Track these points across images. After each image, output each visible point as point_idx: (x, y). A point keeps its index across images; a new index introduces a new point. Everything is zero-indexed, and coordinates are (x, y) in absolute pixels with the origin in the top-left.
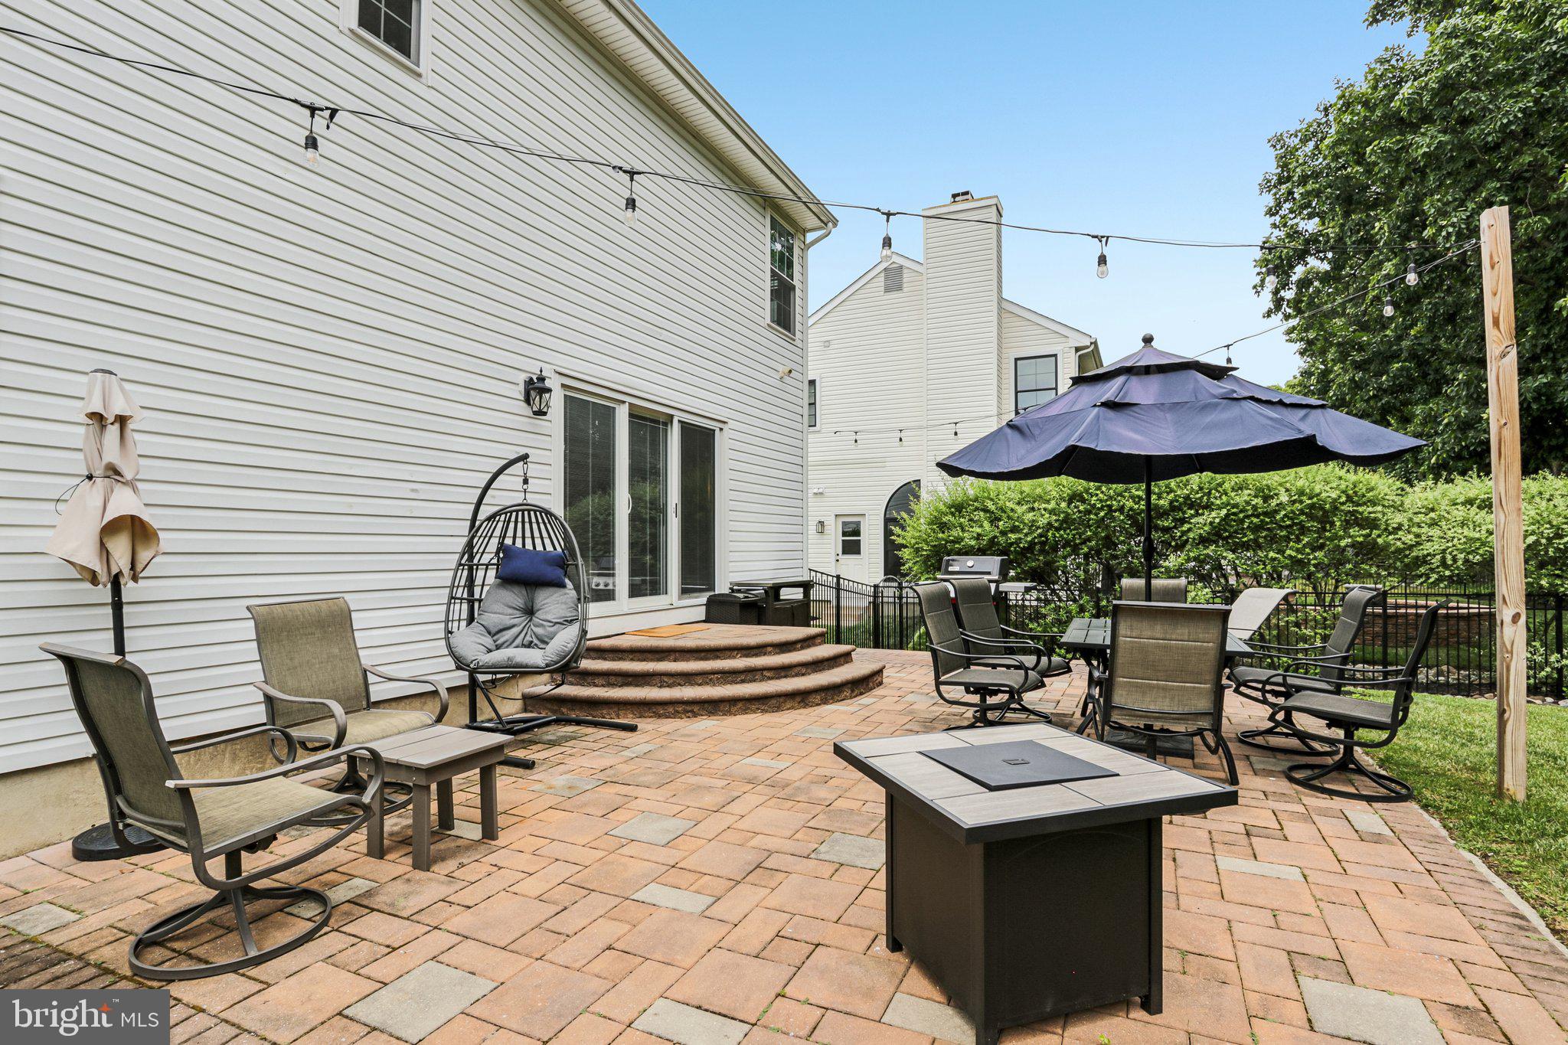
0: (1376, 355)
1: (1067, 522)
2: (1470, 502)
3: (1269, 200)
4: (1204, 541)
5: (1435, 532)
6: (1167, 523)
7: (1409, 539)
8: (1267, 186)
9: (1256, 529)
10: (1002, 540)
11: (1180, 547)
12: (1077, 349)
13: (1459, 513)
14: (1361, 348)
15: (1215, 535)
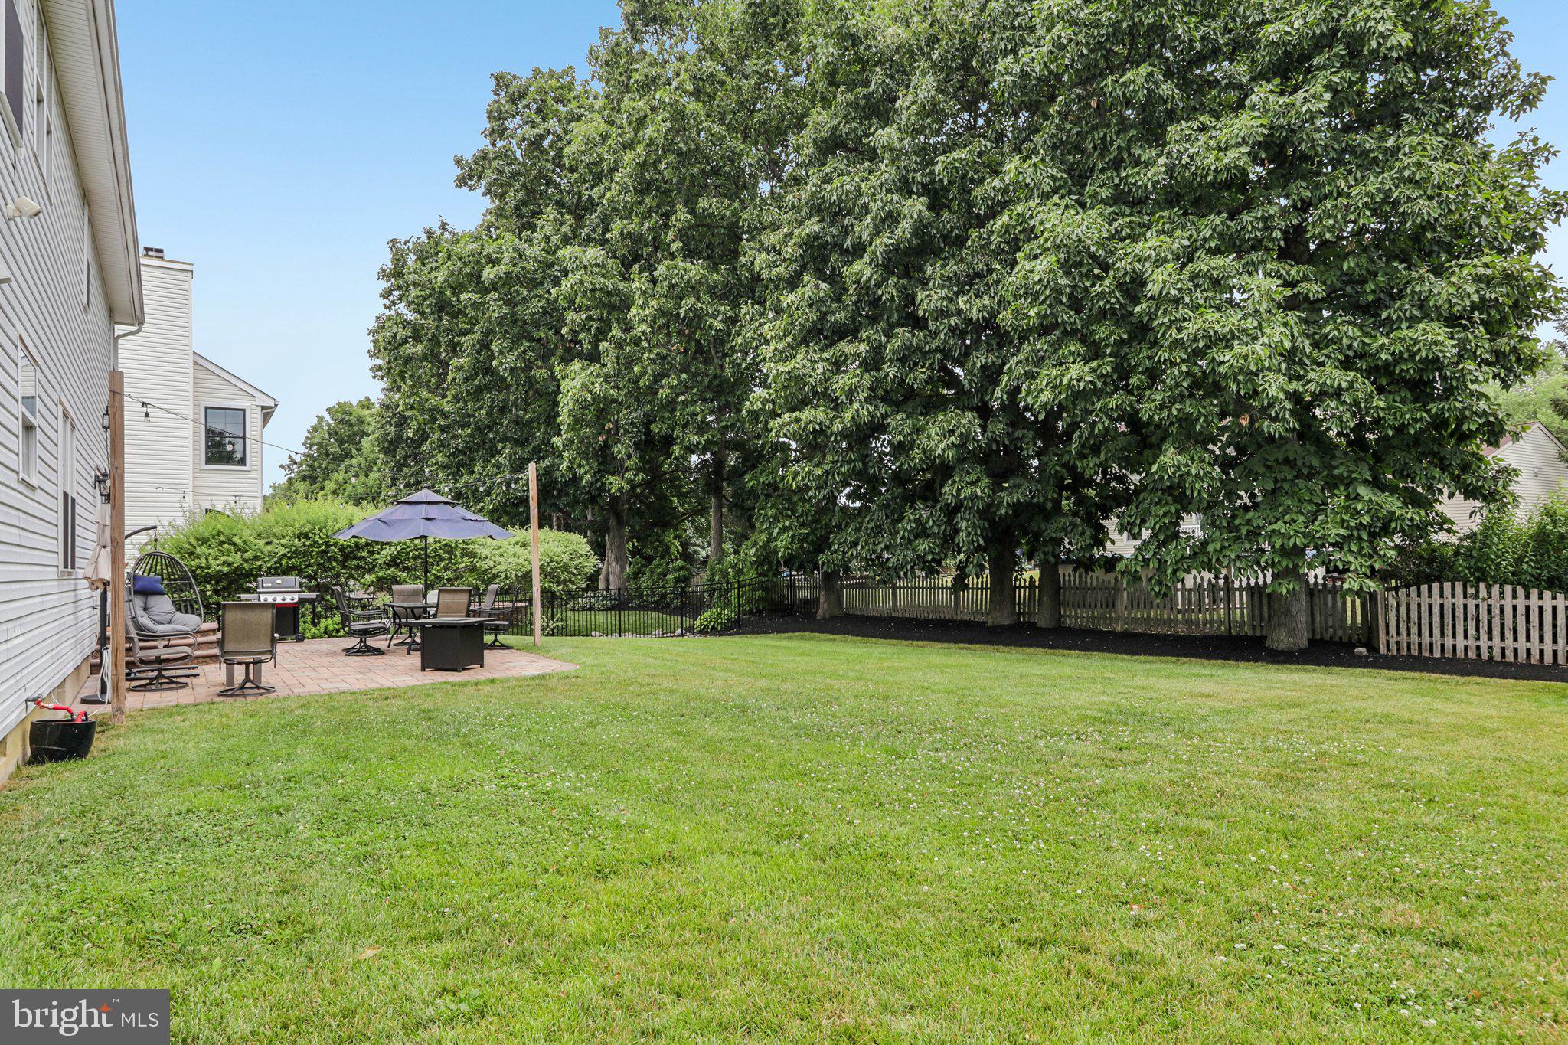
0: (455, 422)
1: (296, 553)
2: (516, 543)
3: (383, 285)
4: (388, 565)
5: (502, 560)
6: (364, 554)
7: (491, 563)
8: (383, 275)
9: (415, 558)
10: (246, 566)
11: (371, 570)
12: (263, 408)
13: (512, 550)
14: (444, 415)
15: (394, 562)
